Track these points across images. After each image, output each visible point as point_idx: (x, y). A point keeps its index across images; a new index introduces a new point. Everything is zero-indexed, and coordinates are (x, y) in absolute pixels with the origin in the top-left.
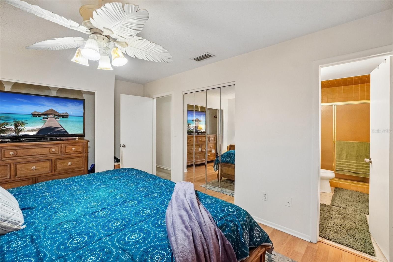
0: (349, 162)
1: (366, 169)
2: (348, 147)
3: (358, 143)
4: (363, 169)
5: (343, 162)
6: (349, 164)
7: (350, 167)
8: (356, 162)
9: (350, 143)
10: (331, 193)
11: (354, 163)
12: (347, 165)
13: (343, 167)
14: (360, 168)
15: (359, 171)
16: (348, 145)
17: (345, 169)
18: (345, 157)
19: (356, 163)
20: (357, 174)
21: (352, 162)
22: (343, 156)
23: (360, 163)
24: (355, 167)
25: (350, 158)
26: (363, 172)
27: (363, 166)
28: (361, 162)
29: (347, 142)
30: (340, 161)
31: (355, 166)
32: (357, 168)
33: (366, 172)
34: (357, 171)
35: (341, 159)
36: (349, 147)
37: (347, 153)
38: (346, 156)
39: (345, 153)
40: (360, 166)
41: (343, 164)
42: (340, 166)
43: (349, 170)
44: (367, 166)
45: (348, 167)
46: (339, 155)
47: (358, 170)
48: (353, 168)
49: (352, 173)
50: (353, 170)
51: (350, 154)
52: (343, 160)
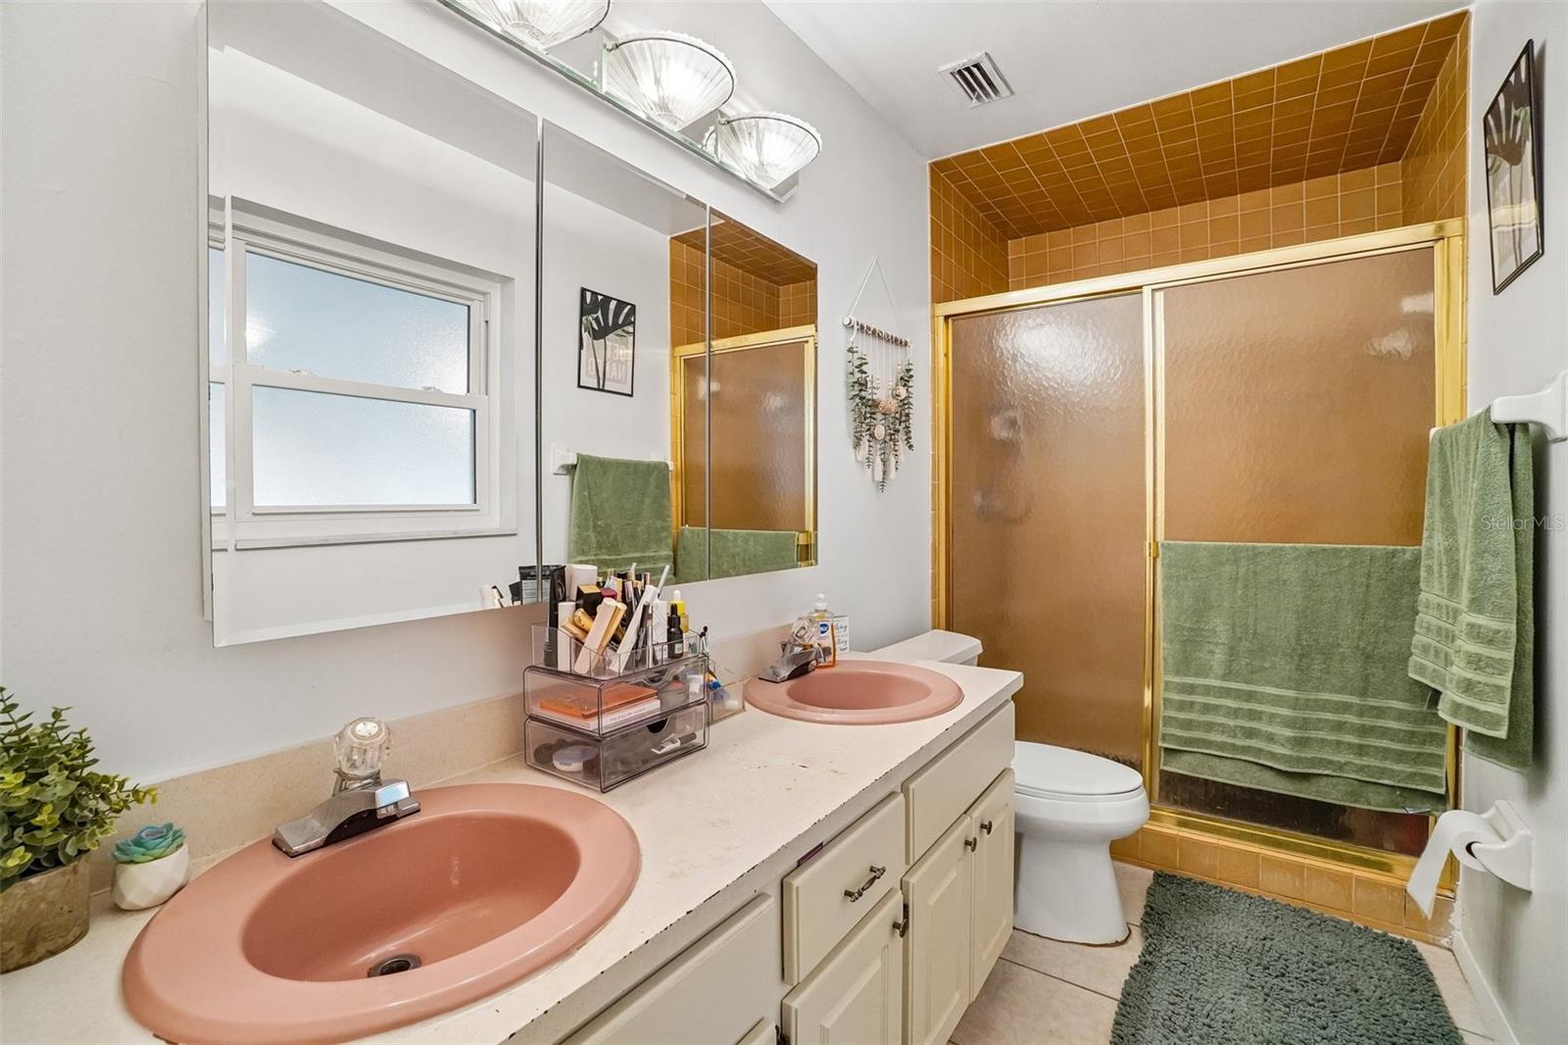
0: (1250, 696)
1: (1361, 747)
2: (1240, 584)
3: (1311, 553)
4: (1339, 743)
5: (1207, 690)
6: (1246, 706)
7: (1251, 733)
8: (1291, 693)
9: (1256, 554)
10: (1117, 944)
11: (1277, 700)
12: (1236, 713)
13: (1210, 727)
14: (1323, 741)
15: (1314, 762)
16: (1242, 570)
17: (1222, 746)
18: (1219, 658)
19: (1295, 704)
20: (1305, 785)
21: (1263, 694)
22: (1211, 647)
23: (1323, 706)
24: (1288, 733)
25: (1257, 663)
26: (1341, 766)
27: (1340, 727)
28: (1325, 696)
29: (1235, 550)
30: (1191, 689)
31: (1290, 723)
32: (1300, 743)
33: (1361, 769)
34: (1299, 760)
35: (1197, 675)
36: (1246, 587)
37: (1239, 630)
38: (1232, 648)
39: (1219, 626)
40: (1318, 724)
41: (1207, 708)
42: (1188, 725)
43: (1246, 750)
44: (1367, 721)
45: (1242, 728)
46: (1184, 643)
47: (1309, 756)
48: (1270, 738)
49: (1268, 775)
50: (1272, 756)
51: (1255, 634)
52: (1206, 677)
